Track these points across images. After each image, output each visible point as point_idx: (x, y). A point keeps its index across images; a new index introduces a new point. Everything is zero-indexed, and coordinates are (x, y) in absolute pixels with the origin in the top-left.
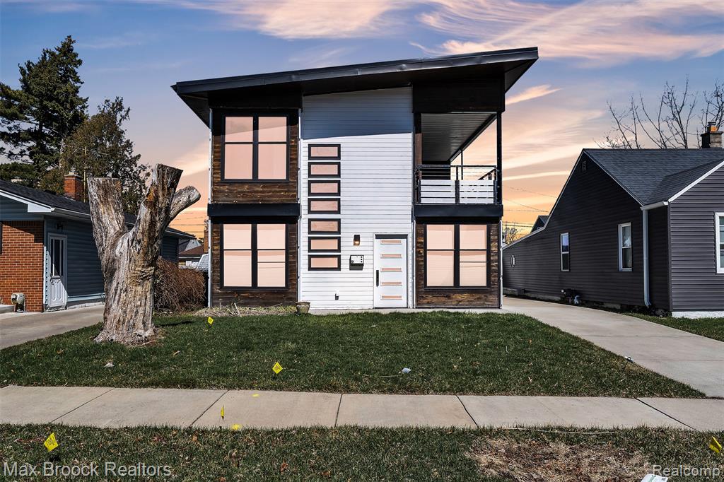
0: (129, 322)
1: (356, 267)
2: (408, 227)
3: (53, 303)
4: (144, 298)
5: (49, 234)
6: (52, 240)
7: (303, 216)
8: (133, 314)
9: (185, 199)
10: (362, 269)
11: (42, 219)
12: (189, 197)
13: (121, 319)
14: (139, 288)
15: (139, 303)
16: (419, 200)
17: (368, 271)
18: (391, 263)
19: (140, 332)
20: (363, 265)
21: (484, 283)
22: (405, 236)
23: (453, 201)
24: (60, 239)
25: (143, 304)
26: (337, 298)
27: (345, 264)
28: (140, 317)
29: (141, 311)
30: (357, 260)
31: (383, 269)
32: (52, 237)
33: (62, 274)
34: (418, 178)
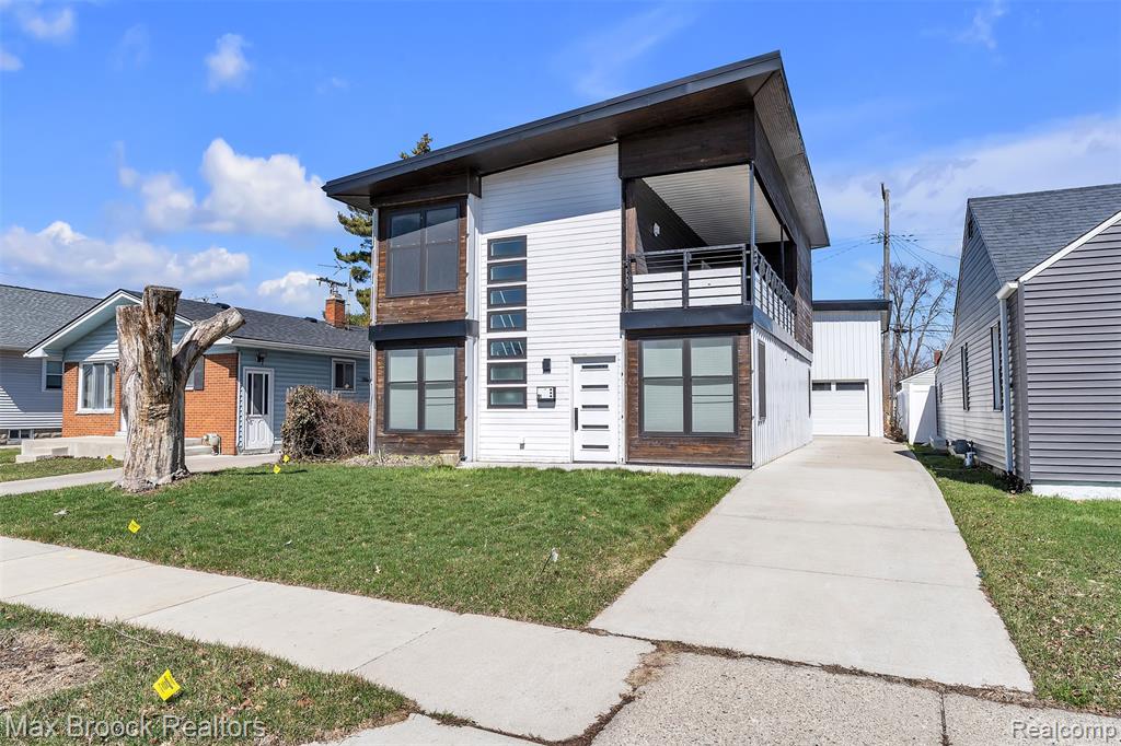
0: (138, 466)
1: (547, 403)
2: (615, 345)
3: (251, 445)
4: (157, 440)
5: (245, 368)
6: (250, 375)
7: (481, 336)
8: (144, 459)
9: (220, 324)
10: (553, 407)
11: (234, 351)
12: (226, 321)
13: (131, 463)
14: (150, 428)
15: (150, 445)
16: (631, 305)
17: (563, 408)
18: (595, 397)
19: (153, 479)
20: (554, 400)
21: (730, 429)
22: (612, 359)
23: (679, 304)
24: (264, 373)
25: (156, 447)
26: (522, 446)
27: (532, 400)
28: (152, 462)
29: (153, 454)
30: (546, 394)
31: (584, 407)
32: (249, 370)
33: (266, 413)
34: (630, 273)
